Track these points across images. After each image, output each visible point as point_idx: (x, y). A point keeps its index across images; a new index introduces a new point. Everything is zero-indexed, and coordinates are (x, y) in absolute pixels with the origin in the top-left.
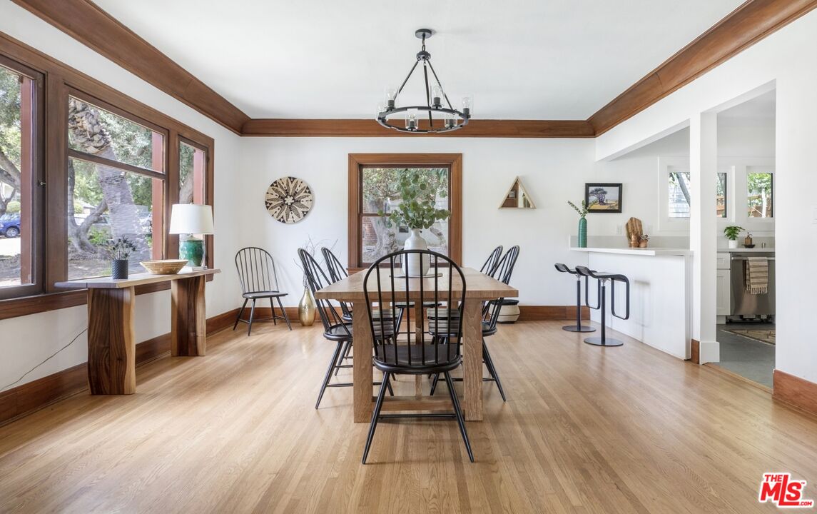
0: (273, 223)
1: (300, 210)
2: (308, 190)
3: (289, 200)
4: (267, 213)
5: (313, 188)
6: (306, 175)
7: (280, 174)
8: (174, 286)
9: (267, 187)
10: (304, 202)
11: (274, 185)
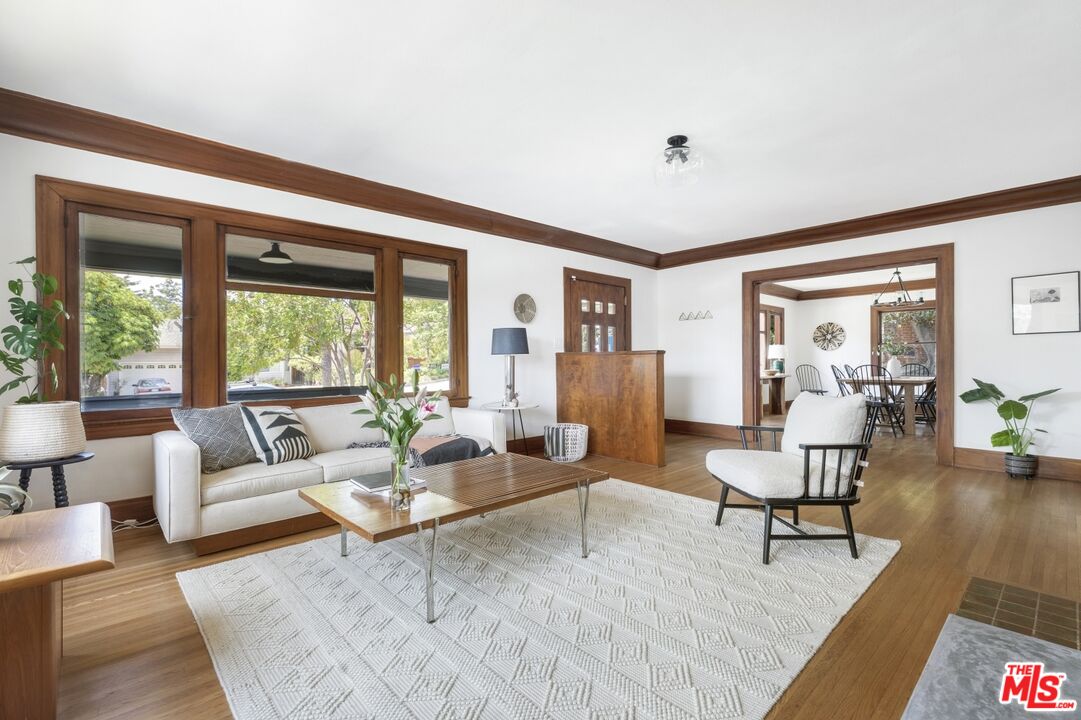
0: (818, 351)
1: (836, 342)
2: (842, 330)
3: (829, 337)
4: (815, 345)
5: (845, 329)
6: (839, 321)
7: (823, 321)
8: (770, 382)
9: (815, 329)
10: (839, 337)
11: (819, 328)
